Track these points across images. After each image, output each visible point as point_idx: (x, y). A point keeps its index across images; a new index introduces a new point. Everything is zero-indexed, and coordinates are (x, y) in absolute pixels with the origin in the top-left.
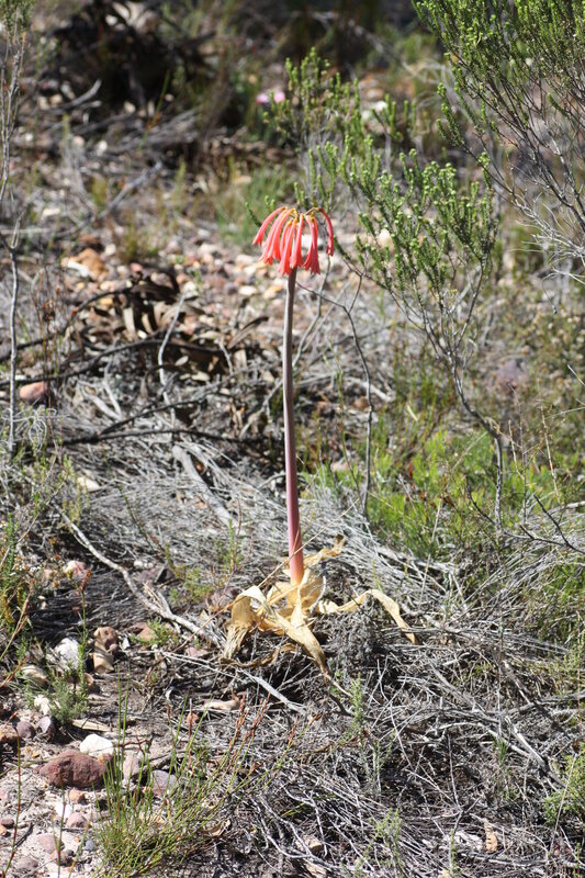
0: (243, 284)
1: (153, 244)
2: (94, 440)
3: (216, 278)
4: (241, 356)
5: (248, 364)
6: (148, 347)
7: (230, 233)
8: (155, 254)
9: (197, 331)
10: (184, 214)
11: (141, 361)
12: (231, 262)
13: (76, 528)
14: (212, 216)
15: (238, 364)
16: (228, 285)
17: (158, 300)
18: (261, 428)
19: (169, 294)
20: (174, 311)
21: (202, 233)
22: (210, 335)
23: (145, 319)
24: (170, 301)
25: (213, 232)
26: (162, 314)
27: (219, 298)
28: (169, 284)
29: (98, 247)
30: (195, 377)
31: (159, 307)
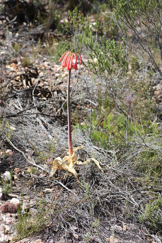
0: (56, 73)
1: (31, 62)
2: (15, 116)
3: (49, 71)
4: (55, 93)
5: (58, 95)
6: (30, 90)
7: (53, 59)
8: (32, 65)
9: (43, 86)
10: (40, 53)
11: (28, 94)
12: (53, 67)
13: (9, 140)
14: (48, 54)
15: (55, 95)
16: (52, 73)
17: (33, 77)
18: (61, 113)
19: (36, 76)
20: (37, 80)
21: (45, 59)
22: (47, 87)
23: (29, 83)
24: (36, 78)
25: (48, 58)
26: (34, 81)
27: (50, 77)
28: (36, 73)
29: (16, 62)
30: (43, 99)
31: (33, 79)
